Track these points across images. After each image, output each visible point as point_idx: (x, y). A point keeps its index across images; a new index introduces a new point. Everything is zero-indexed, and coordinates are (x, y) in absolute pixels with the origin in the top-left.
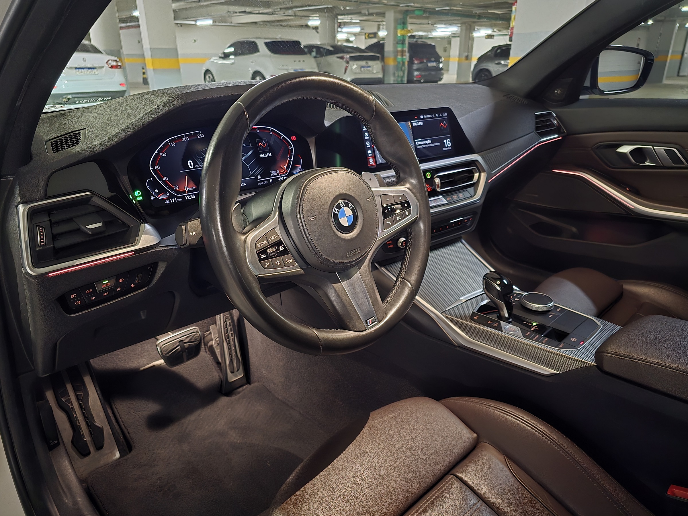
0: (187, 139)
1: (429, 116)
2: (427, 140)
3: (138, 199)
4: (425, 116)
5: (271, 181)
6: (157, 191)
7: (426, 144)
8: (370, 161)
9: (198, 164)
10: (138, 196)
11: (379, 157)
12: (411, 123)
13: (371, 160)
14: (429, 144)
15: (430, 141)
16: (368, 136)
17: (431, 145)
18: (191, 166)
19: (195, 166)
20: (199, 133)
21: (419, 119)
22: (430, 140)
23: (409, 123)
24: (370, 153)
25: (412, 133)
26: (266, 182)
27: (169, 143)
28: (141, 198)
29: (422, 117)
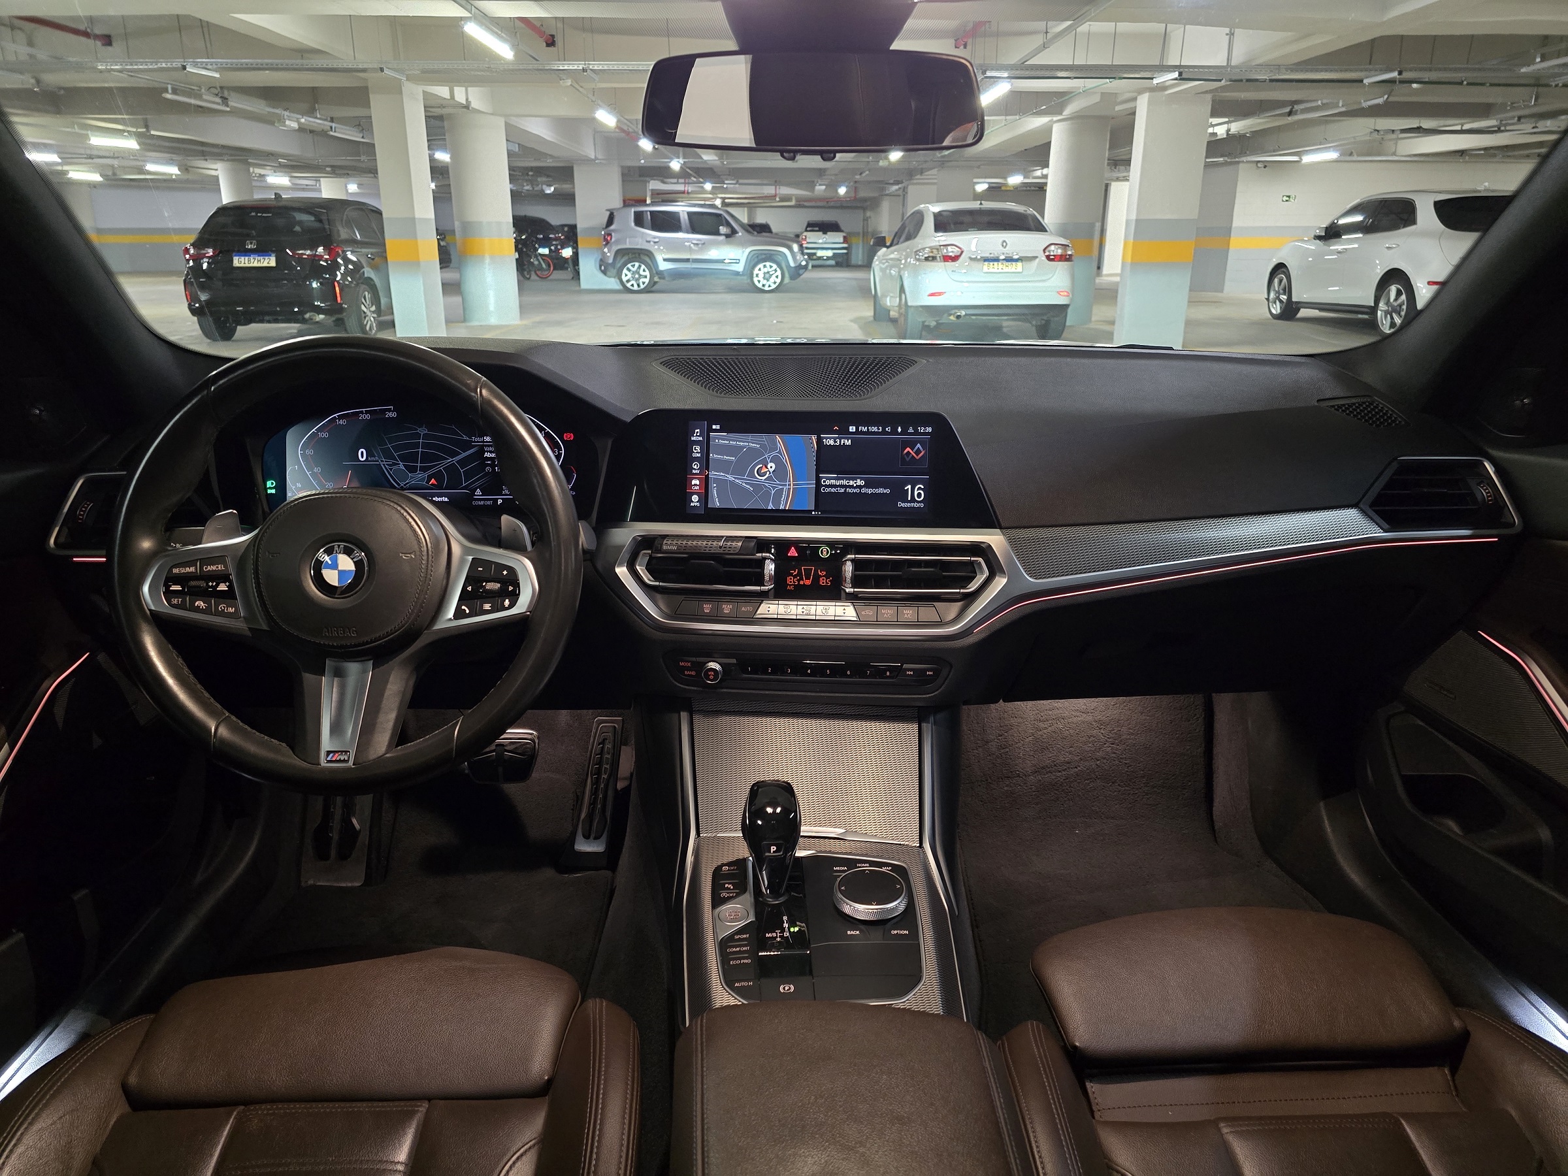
0: (368, 417)
1: (875, 429)
2: (855, 479)
3: (269, 491)
4: (865, 429)
5: (500, 502)
6: (299, 485)
7: (852, 487)
8: (693, 500)
9: (375, 456)
10: (270, 488)
11: (716, 495)
12: (819, 441)
13: (695, 498)
14: (860, 487)
15: (862, 483)
16: (699, 451)
17: (864, 490)
18: (362, 457)
19: (369, 459)
20: (389, 410)
21: (844, 432)
22: (861, 479)
23: (814, 438)
24: (695, 485)
25: (815, 458)
26: (488, 503)
27: (337, 420)
28: (273, 491)
29: (852, 429)
